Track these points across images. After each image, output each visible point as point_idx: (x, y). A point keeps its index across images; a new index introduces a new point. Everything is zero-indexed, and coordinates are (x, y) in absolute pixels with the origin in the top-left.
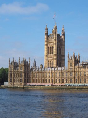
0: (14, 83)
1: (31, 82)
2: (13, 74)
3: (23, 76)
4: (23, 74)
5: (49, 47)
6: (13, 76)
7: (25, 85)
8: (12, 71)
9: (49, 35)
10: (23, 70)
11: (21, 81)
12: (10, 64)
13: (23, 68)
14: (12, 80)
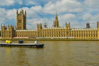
0: (5, 37)
1: (17, 37)
2: (4, 33)
3: (11, 34)
4: (11, 33)
5: (19, 20)
6: (4, 34)
7: (12, 38)
8: (4, 31)
9: (19, 14)
10: (11, 30)
11: (10, 36)
12: (2, 27)
13: (11, 29)
14: (4, 36)
